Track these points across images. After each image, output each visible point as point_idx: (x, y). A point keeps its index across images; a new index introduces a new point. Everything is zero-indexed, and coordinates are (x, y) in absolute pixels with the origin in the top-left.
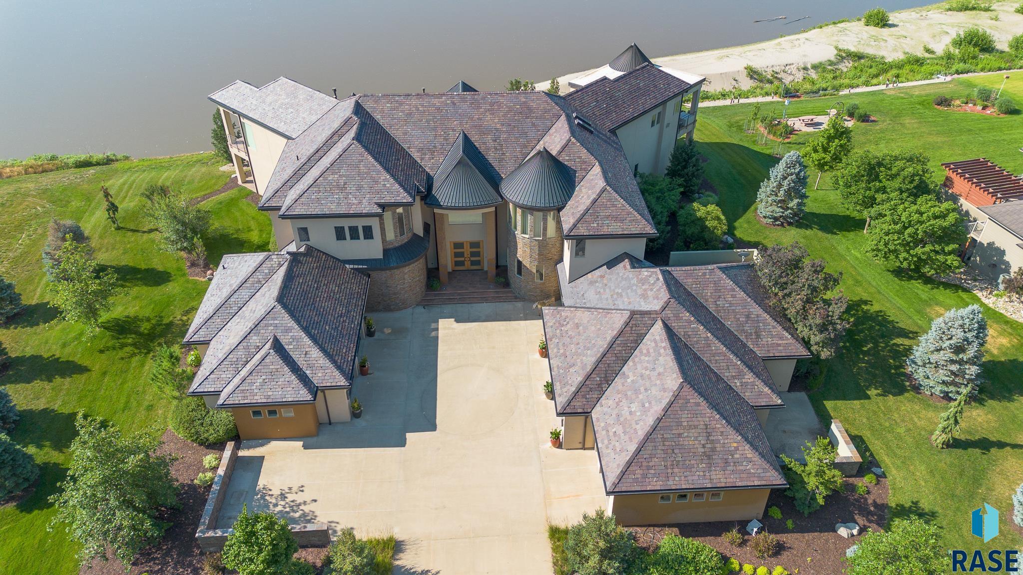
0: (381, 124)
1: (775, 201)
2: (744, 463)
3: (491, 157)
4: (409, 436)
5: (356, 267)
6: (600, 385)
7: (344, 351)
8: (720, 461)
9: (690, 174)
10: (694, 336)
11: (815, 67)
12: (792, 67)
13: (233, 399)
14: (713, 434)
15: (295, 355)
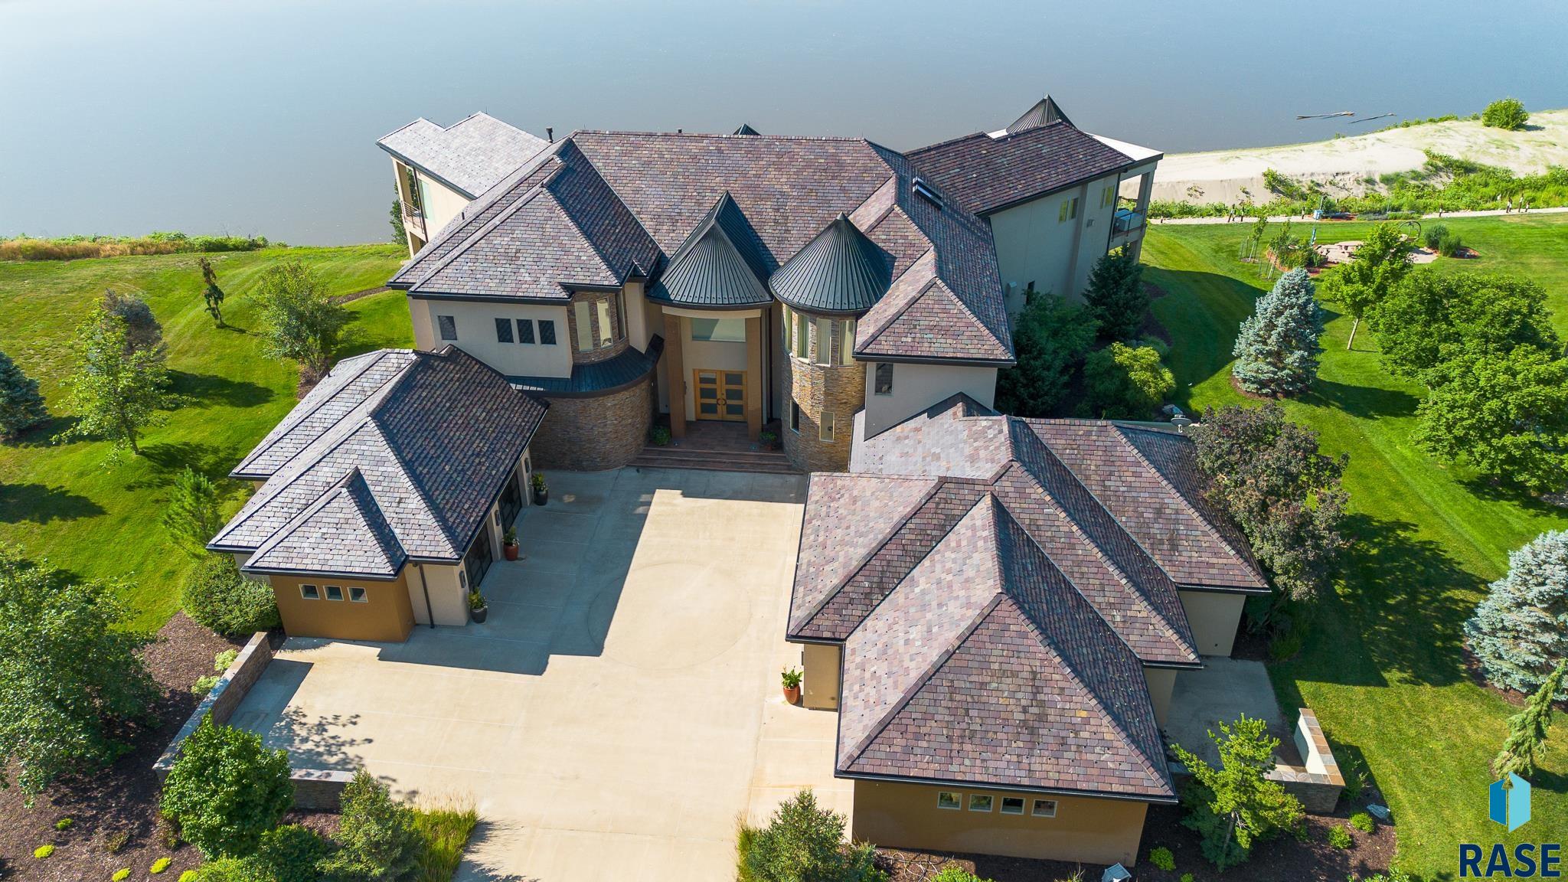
0: (602, 175)
1: (1261, 353)
2: (1097, 750)
3: (768, 235)
4: (554, 659)
5: (527, 388)
6: (868, 595)
7: (466, 506)
8: (1051, 740)
9: (1121, 302)
10: (1048, 528)
11: (1387, 180)
12: (1346, 177)
13: (270, 559)
14: (1046, 690)
15: (382, 503)
